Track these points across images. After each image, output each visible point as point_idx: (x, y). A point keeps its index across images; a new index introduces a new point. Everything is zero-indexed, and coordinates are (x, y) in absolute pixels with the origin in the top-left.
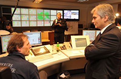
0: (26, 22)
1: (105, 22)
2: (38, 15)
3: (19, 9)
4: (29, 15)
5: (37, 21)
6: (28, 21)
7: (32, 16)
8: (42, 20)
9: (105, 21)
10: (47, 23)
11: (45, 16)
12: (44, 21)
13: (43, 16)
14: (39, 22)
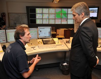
0: (46, 20)
2: (56, 14)
3: (42, 9)
4: (49, 14)
5: (55, 19)
6: (48, 20)
7: (51, 15)
8: (60, 18)
9: (82, 17)
11: (62, 15)
12: (61, 19)
13: (61, 15)
14: (57, 20)
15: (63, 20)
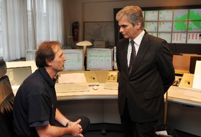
1: (138, 30)
2: (175, 21)
4: (158, 21)
5: (172, 33)
6: (156, 34)
7: (163, 24)
8: (184, 30)
10: (195, 37)
13: (186, 23)
14: (176, 34)
15: (191, 34)
